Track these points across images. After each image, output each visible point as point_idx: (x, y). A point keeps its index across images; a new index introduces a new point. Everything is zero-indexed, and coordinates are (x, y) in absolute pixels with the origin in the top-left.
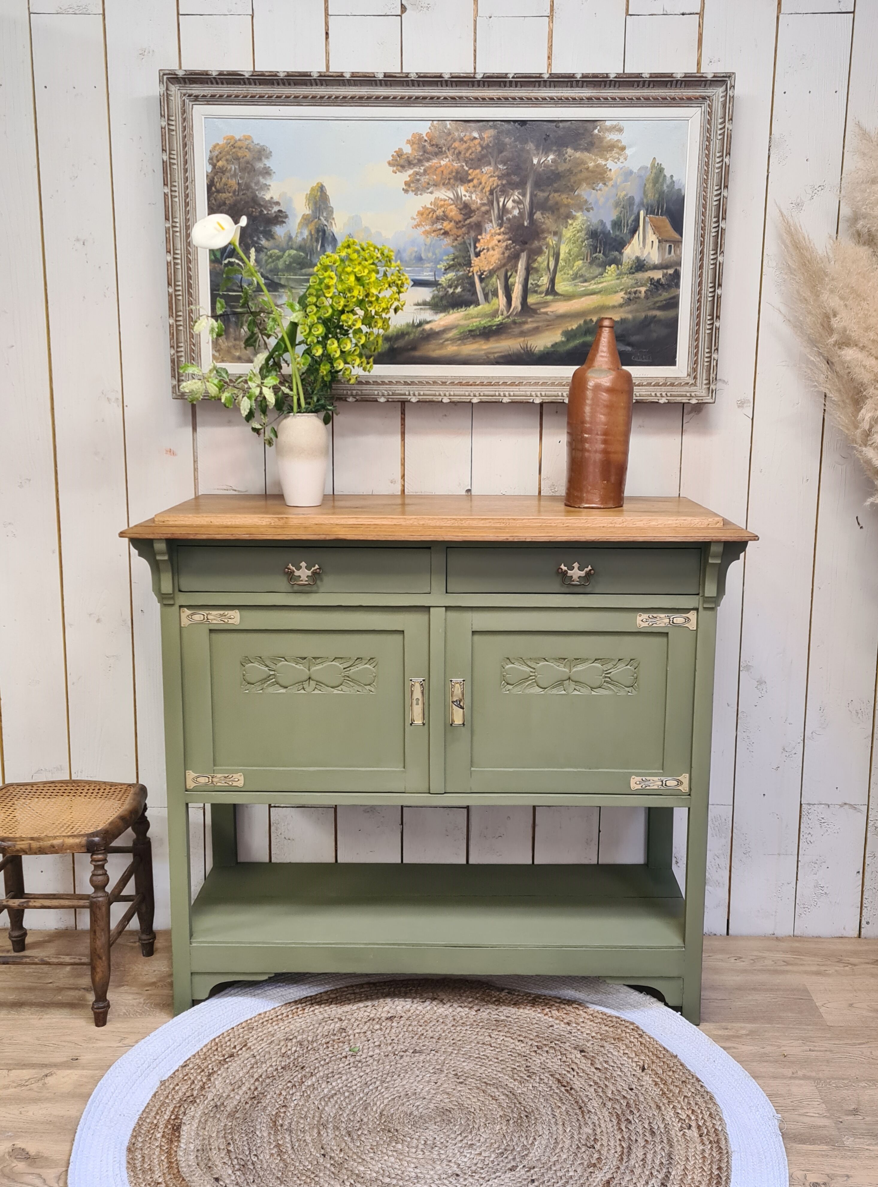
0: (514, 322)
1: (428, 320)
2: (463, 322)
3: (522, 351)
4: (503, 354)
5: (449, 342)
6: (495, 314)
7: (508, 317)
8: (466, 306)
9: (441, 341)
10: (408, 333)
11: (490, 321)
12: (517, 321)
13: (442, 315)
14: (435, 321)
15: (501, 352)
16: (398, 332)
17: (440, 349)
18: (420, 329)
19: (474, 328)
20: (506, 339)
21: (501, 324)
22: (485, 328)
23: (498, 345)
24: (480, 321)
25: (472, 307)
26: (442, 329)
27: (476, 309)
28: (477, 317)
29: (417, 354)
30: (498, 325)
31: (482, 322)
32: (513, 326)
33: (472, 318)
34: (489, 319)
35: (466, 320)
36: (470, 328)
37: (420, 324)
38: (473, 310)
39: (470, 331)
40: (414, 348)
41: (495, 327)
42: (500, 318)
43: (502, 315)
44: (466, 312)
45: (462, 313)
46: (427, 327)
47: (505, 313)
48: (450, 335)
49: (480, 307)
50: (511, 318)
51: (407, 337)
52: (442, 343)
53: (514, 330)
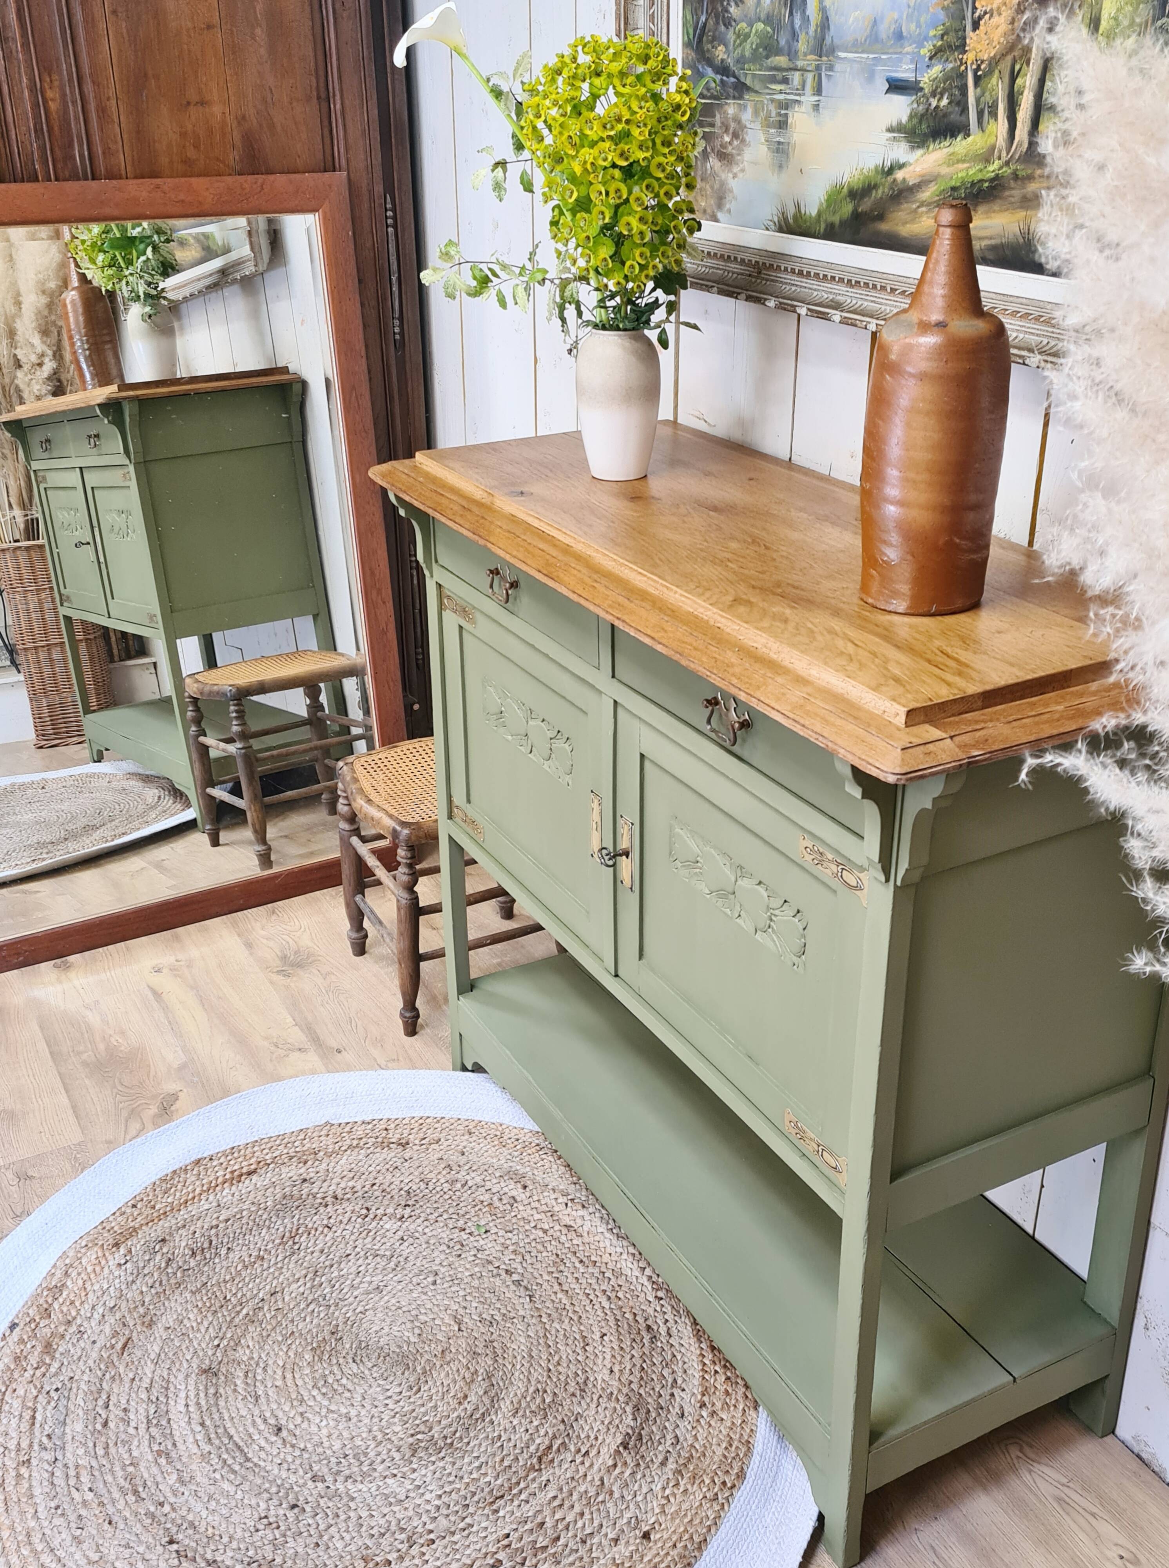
0: (1015, 176)
1: (902, 161)
2: (945, 170)
3: (1021, 240)
4: (993, 242)
5: (924, 209)
6: (987, 157)
7: (1007, 163)
8: (951, 137)
9: (914, 206)
10: (876, 186)
11: (981, 170)
12: (1020, 173)
13: (919, 152)
14: (911, 165)
15: (991, 238)
16: (864, 183)
17: (913, 221)
18: (890, 179)
19: (958, 184)
20: (1001, 211)
21: (997, 177)
22: (973, 184)
23: (987, 222)
24: (967, 169)
25: (959, 138)
26: (917, 181)
27: (964, 142)
28: (964, 161)
29: (884, 227)
30: (991, 180)
31: (971, 172)
32: (1012, 184)
33: (958, 161)
34: (980, 166)
35: (948, 166)
36: (953, 183)
37: (891, 171)
38: (960, 145)
39: (954, 189)
40: (881, 217)
41: (986, 184)
42: (997, 164)
43: (999, 158)
44: (950, 150)
45: (945, 151)
46: (899, 175)
47: (1004, 154)
48: (926, 194)
49: (970, 139)
50: (1013, 167)
51: (874, 192)
52: (915, 211)
53: (1013, 192)
